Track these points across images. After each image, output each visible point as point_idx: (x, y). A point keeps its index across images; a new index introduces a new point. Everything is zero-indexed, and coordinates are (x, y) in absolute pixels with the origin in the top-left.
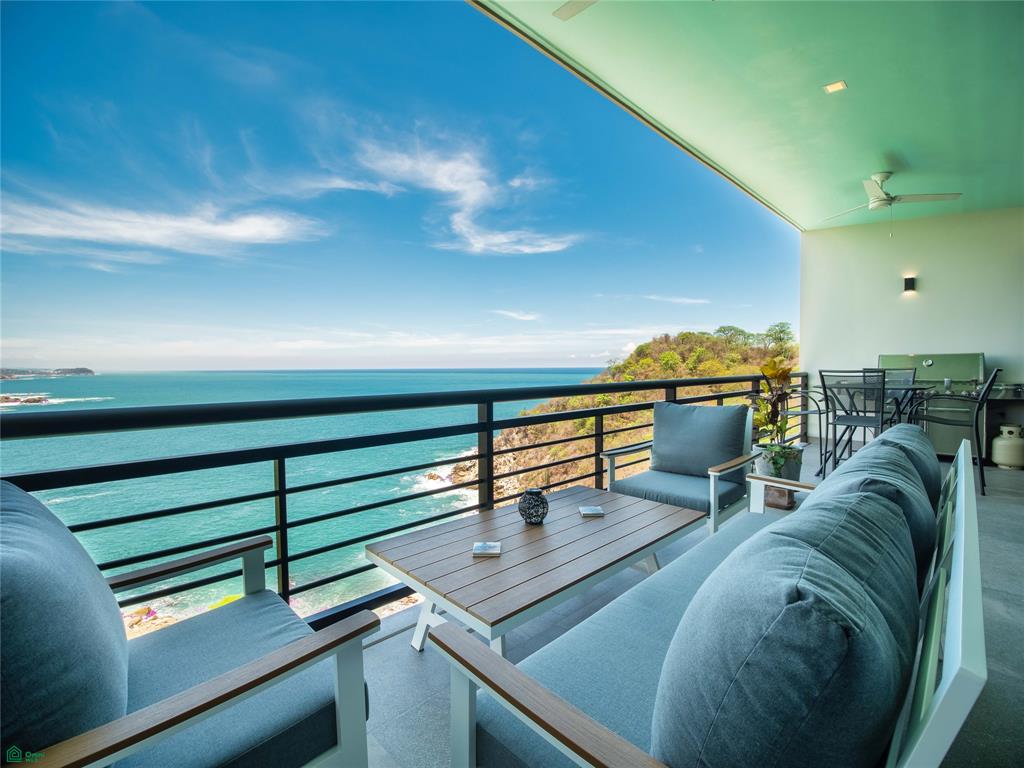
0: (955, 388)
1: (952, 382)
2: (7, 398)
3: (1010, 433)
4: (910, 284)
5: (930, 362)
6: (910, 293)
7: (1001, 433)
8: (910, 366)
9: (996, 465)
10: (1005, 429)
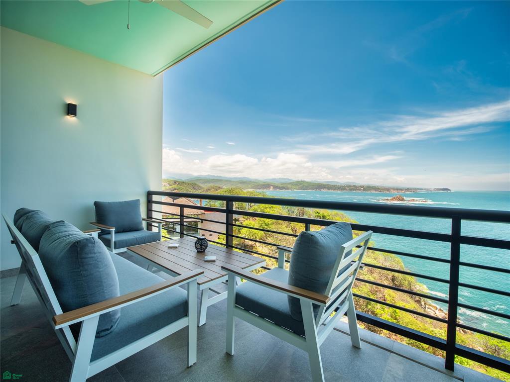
2: (413, 200)
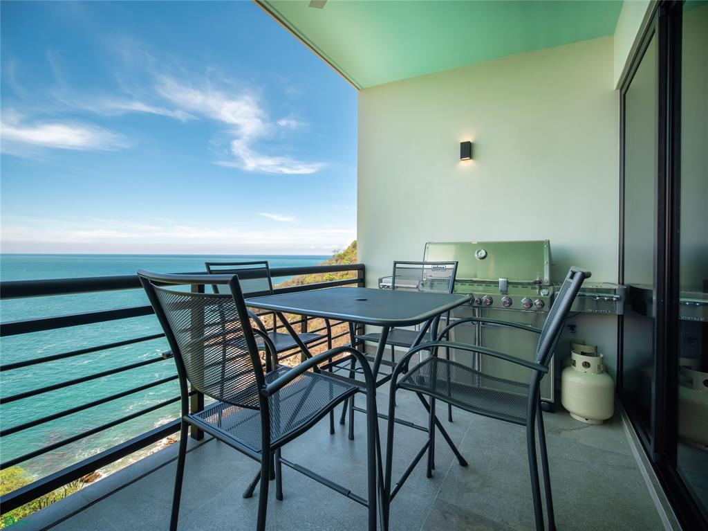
0: (513, 292)
1: (508, 283)
3: (586, 365)
4: (467, 150)
5: (483, 253)
6: (467, 164)
7: (574, 364)
8: (451, 260)
9: (566, 412)
10: (579, 359)
